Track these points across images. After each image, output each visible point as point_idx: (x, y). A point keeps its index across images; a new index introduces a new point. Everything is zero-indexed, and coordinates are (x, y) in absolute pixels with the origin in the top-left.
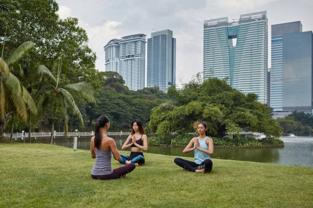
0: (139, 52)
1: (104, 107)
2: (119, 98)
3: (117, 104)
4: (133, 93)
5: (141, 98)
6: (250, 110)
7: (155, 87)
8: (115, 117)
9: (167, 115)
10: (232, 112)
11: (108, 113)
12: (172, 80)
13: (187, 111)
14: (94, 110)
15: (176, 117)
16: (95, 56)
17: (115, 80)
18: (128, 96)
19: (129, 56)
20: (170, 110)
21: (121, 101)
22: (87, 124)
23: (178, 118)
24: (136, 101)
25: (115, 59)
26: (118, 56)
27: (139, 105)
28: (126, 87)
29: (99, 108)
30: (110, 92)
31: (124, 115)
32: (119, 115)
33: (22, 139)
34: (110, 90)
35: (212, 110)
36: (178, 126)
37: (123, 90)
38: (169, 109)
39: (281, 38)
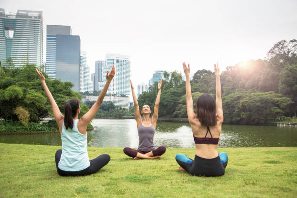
6: (69, 97)
35: (36, 96)
39: (55, 38)
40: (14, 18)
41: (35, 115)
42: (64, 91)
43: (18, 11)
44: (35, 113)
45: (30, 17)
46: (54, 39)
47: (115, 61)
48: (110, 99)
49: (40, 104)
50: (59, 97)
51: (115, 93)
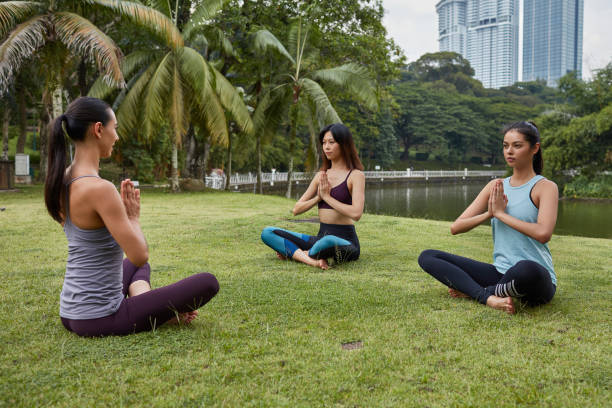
0: (506, 11)
1: (432, 123)
2: (461, 104)
3: (456, 115)
4: (492, 93)
5: (506, 102)
7: (538, 81)
8: (455, 142)
9: (556, 134)
11: (440, 134)
12: (575, 67)
13: (599, 125)
14: (411, 129)
15: (574, 138)
16: (381, 9)
17: (456, 69)
18: (479, 99)
19: (486, 21)
20: (564, 124)
21: (464, 110)
22: (399, 155)
23: (579, 140)
24: (496, 108)
25: (458, 29)
26: (463, 21)
27: (503, 117)
28: (477, 81)
29: (422, 124)
30: (444, 92)
31: (471, 137)
32: (460, 136)
33: (272, 184)
34: (445, 88)
36: (580, 157)
37: (471, 86)
38: (559, 123)
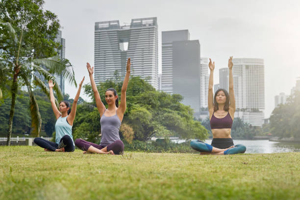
6: (177, 112)
10: (158, 114)
31: (21, 118)
35: (140, 111)
39: (171, 45)
40: (128, 28)
41: (140, 133)
42: (173, 104)
43: (133, 20)
44: (141, 131)
45: (145, 25)
46: (170, 47)
47: (244, 68)
48: (238, 114)
49: (145, 120)
50: (166, 111)
51: (245, 107)
